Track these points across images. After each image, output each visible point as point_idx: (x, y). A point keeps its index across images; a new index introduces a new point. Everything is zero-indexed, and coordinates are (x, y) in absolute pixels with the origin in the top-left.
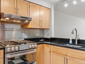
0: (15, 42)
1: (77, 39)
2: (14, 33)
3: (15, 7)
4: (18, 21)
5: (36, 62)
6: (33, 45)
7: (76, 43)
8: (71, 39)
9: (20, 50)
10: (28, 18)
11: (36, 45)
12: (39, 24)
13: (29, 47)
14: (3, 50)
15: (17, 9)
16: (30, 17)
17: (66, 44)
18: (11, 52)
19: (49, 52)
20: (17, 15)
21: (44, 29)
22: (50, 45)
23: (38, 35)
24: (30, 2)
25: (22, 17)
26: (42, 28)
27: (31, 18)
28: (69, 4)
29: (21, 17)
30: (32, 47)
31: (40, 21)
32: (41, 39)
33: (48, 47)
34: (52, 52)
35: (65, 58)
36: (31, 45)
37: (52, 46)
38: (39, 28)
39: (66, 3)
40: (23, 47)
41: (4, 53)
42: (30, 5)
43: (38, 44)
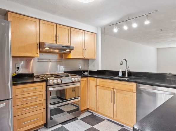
0: (56, 75)
1: (127, 70)
2: (50, 64)
3: (55, 34)
4: (56, 51)
5: (80, 98)
6: (76, 78)
7: (127, 76)
8: (121, 71)
9: (63, 83)
10: (69, 47)
11: (79, 78)
12: (83, 54)
13: (72, 80)
14: (45, 83)
15: (56, 36)
16: (72, 45)
17: (114, 77)
18: (54, 85)
19: (95, 86)
20: (57, 43)
21: (88, 59)
22: (96, 79)
23: (80, 66)
24: (71, 27)
25: (64, 46)
26: (86, 58)
27: (73, 47)
28: (119, 29)
29: (62, 46)
30: (75, 80)
31: (83, 49)
32: (84, 71)
33: (94, 80)
34: (98, 87)
35: (112, 91)
36: (74, 78)
37: (98, 79)
38: (82, 58)
39: (116, 28)
40: (65, 80)
41: (46, 86)
42: (72, 30)
43: (81, 77)
